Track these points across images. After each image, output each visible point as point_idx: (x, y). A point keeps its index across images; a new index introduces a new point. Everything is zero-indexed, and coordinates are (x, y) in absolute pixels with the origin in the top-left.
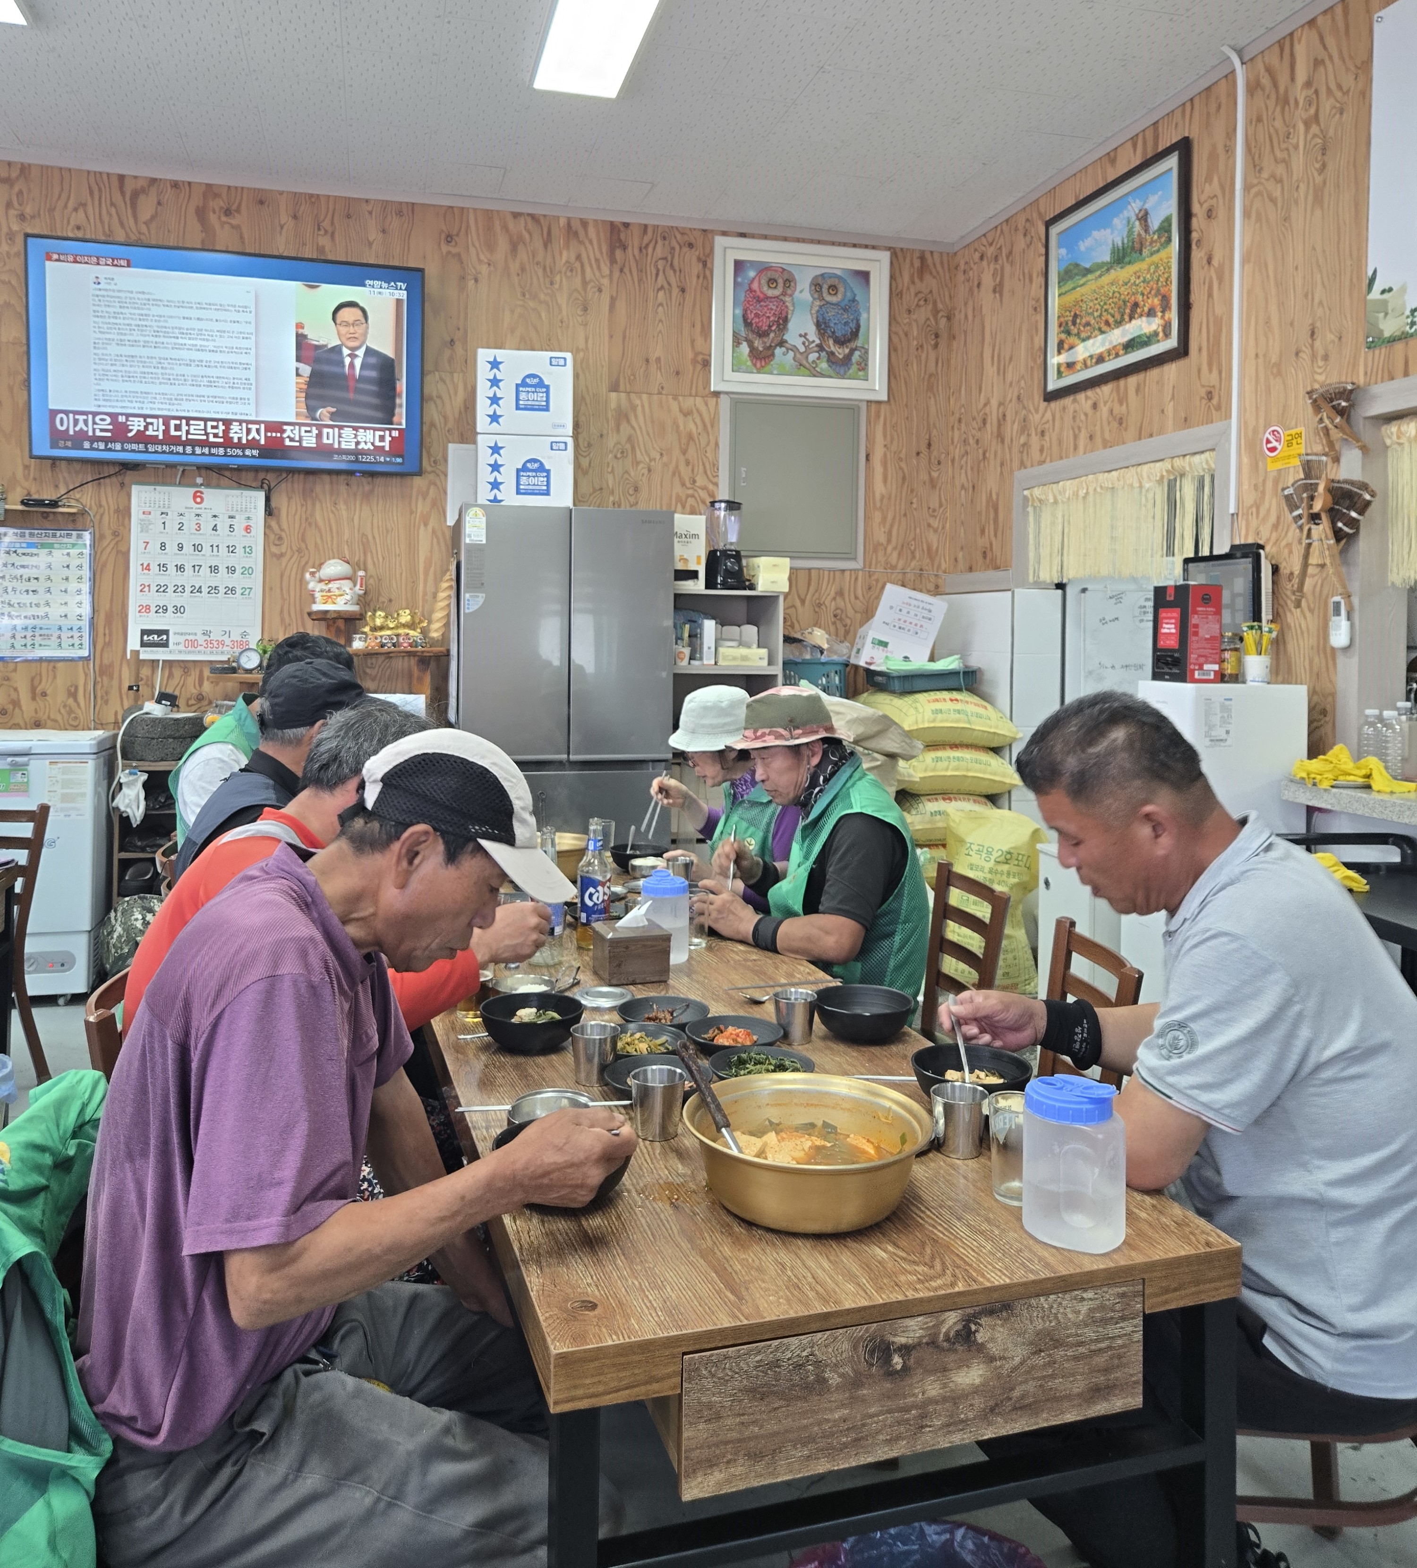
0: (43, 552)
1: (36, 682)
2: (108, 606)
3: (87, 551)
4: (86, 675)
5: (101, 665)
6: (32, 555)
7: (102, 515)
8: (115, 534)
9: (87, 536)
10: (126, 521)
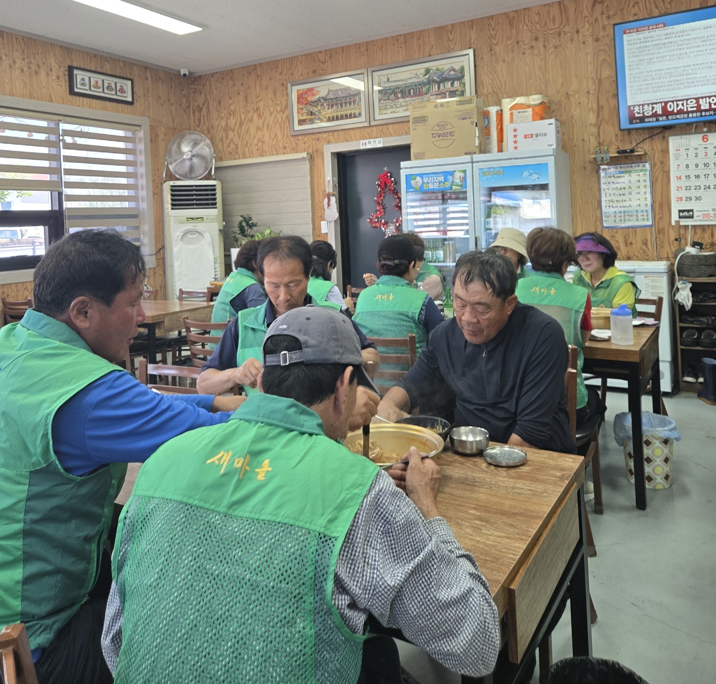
0: (627, 175)
1: (627, 238)
2: (660, 199)
3: (648, 173)
4: (651, 234)
5: (658, 229)
6: (621, 177)
7: (654, 154)
8: (662, 163)
9: (647, 165)
10: (667, 156)
